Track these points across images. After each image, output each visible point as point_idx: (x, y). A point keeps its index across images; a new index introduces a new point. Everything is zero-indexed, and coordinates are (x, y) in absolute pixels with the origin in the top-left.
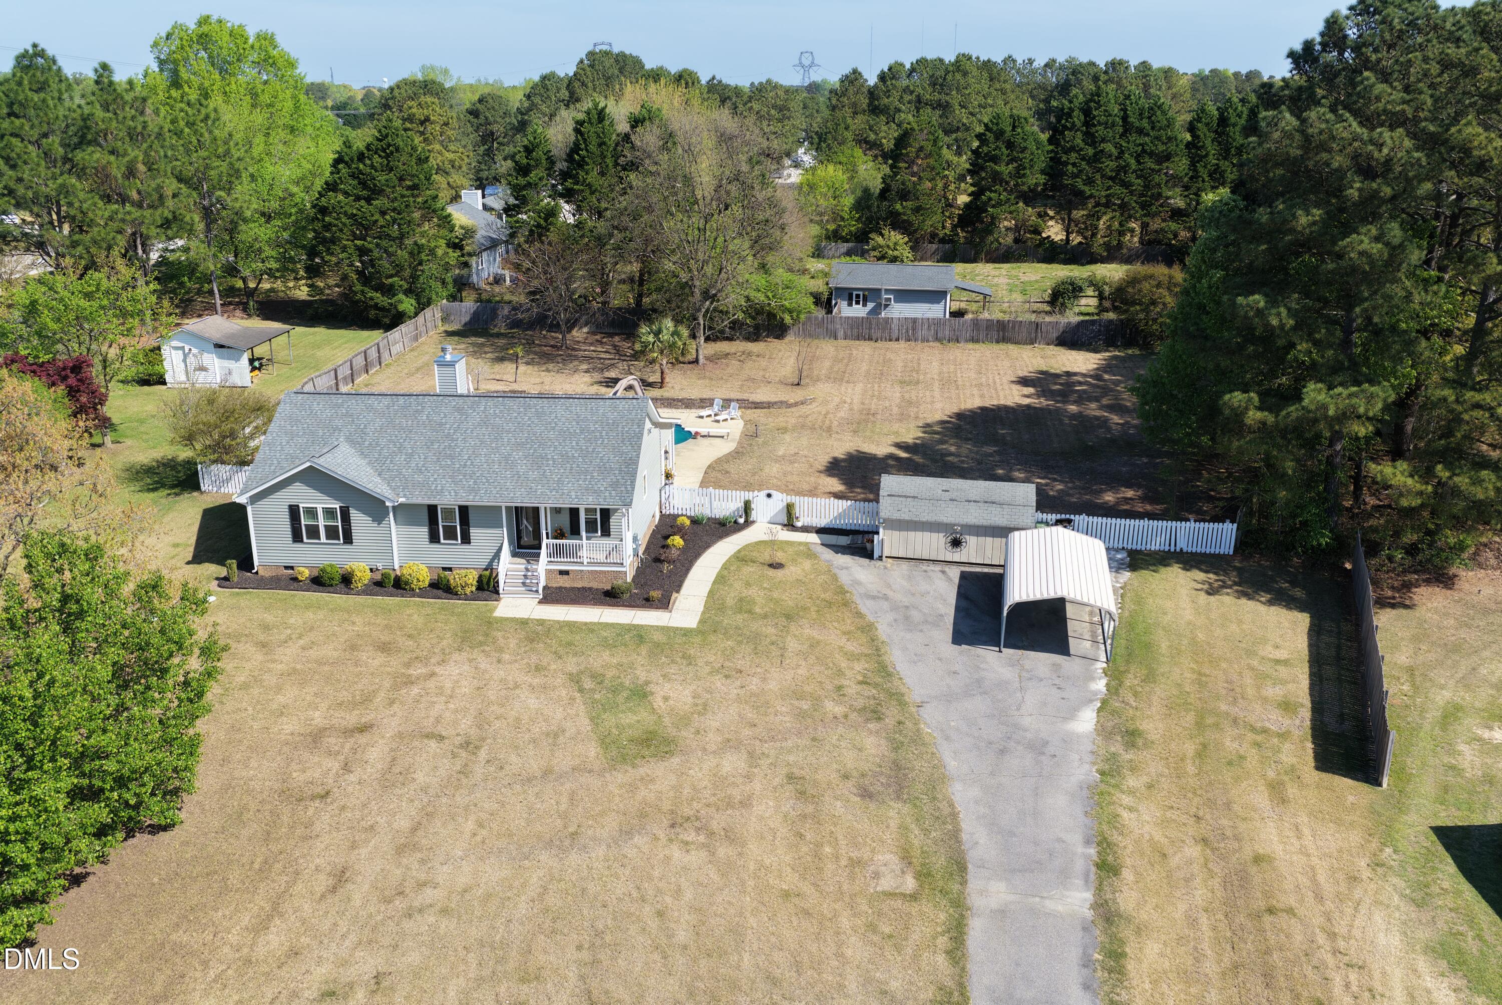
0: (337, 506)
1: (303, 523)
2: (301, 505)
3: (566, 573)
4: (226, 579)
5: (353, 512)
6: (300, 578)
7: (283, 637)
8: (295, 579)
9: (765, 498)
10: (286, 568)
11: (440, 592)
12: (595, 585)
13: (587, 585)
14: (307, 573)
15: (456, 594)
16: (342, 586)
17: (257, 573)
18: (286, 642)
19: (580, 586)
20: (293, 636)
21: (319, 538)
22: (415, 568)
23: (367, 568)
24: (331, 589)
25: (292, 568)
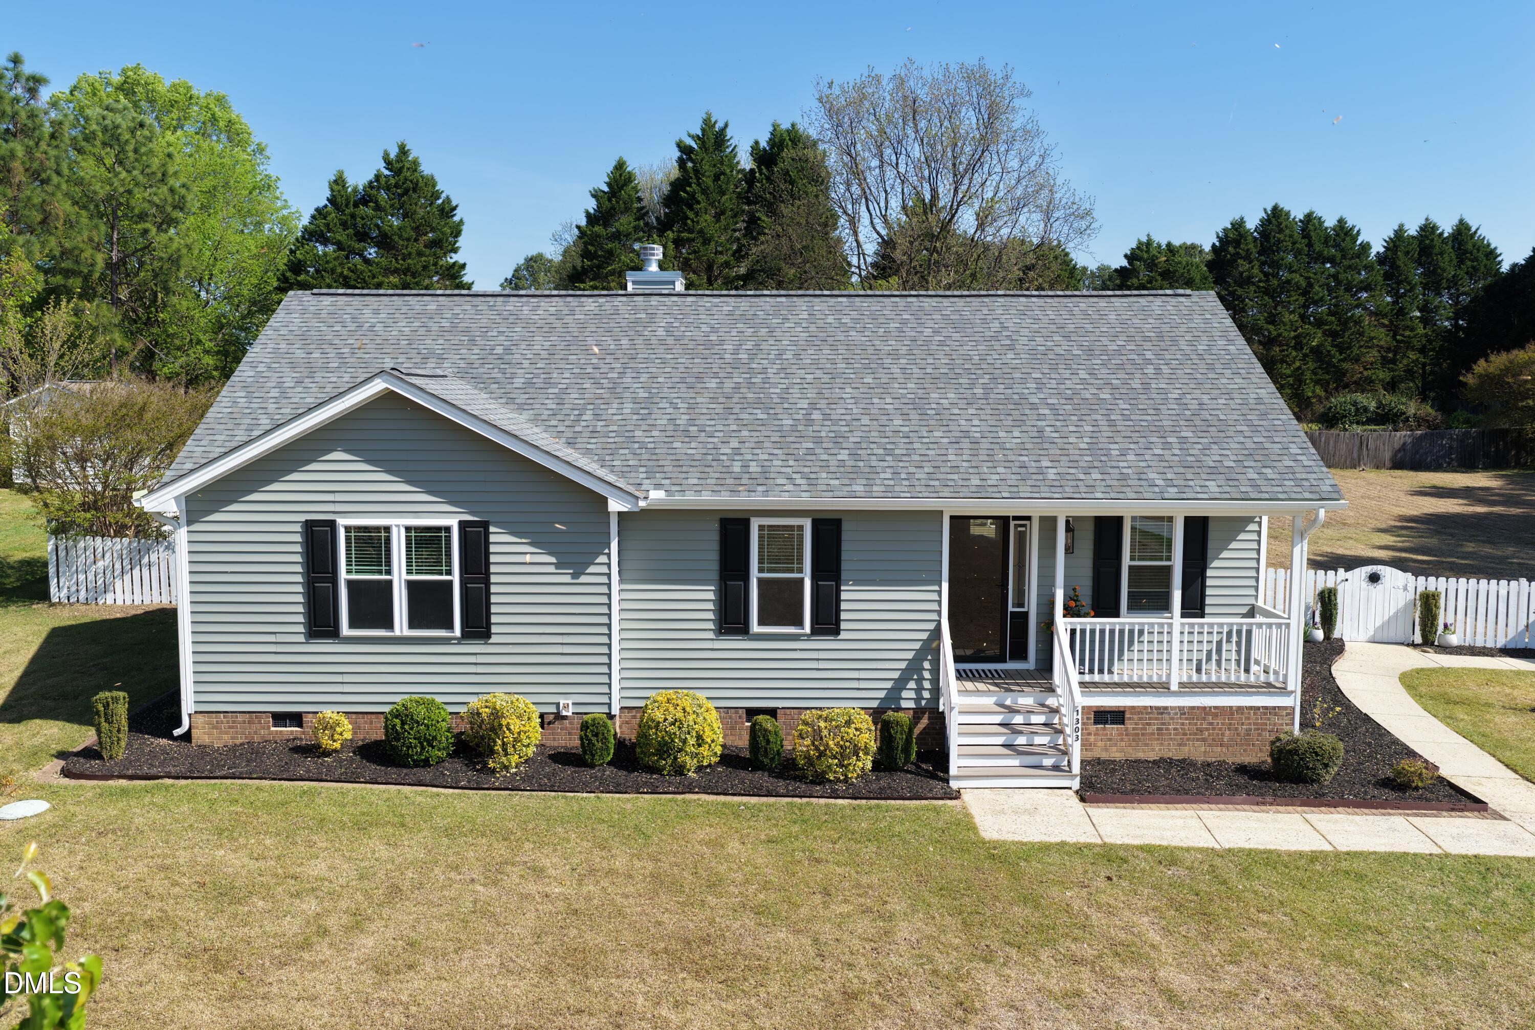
0: (453, 522)
1: (343, 575)
2: (342, 522)
3: (1116, 716)
4: (88, 753)
5: (498, 537)
6: (326, 742)
7: (291, 927)
8: (313, 750)
9: (1365, 584)
10: (280, 718)
11: (762, 778)
12: (1197, 752)
13: (1173, 752)
14: (346, 730)
15: (820, 779)
16: (458, 765)
17: (187, 737)
18: (306, 945)
19: (1152, 756)
20: (332, 922)
21: (389, 625)
22: (687, 703)
23: (536, 711)
24: (425, 774)
25: (296, 719)
